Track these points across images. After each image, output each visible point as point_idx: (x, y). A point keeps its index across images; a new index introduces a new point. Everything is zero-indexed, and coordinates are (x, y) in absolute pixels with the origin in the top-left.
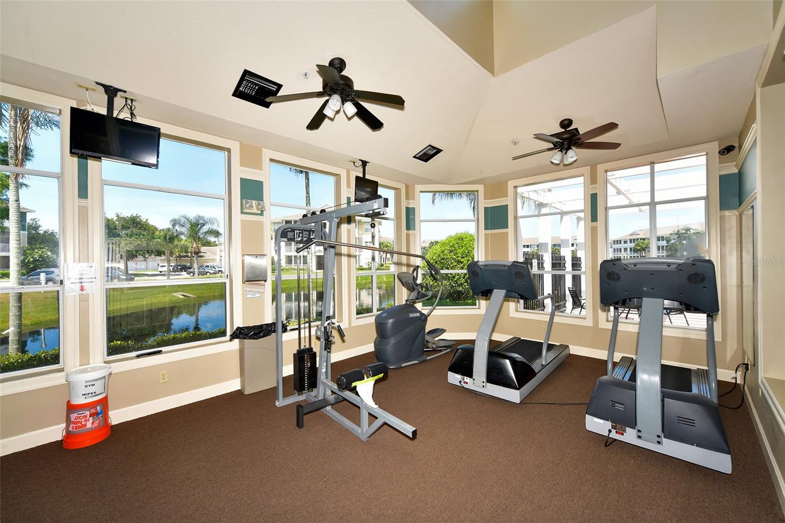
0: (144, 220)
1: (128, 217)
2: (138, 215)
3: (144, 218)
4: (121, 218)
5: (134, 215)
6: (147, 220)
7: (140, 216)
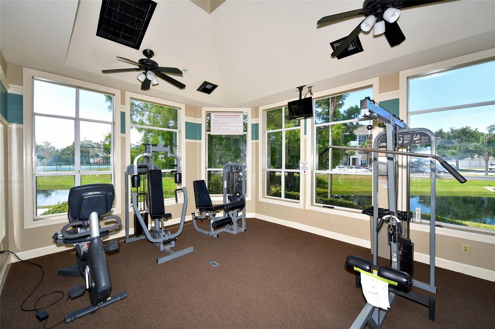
0: (474, 130)
1: (459, 129)
2: (468, 127)
3: (473, 128)
4: (454, 131)
5: (465, 127)
6: (476, 129)
7: (469, 127)
